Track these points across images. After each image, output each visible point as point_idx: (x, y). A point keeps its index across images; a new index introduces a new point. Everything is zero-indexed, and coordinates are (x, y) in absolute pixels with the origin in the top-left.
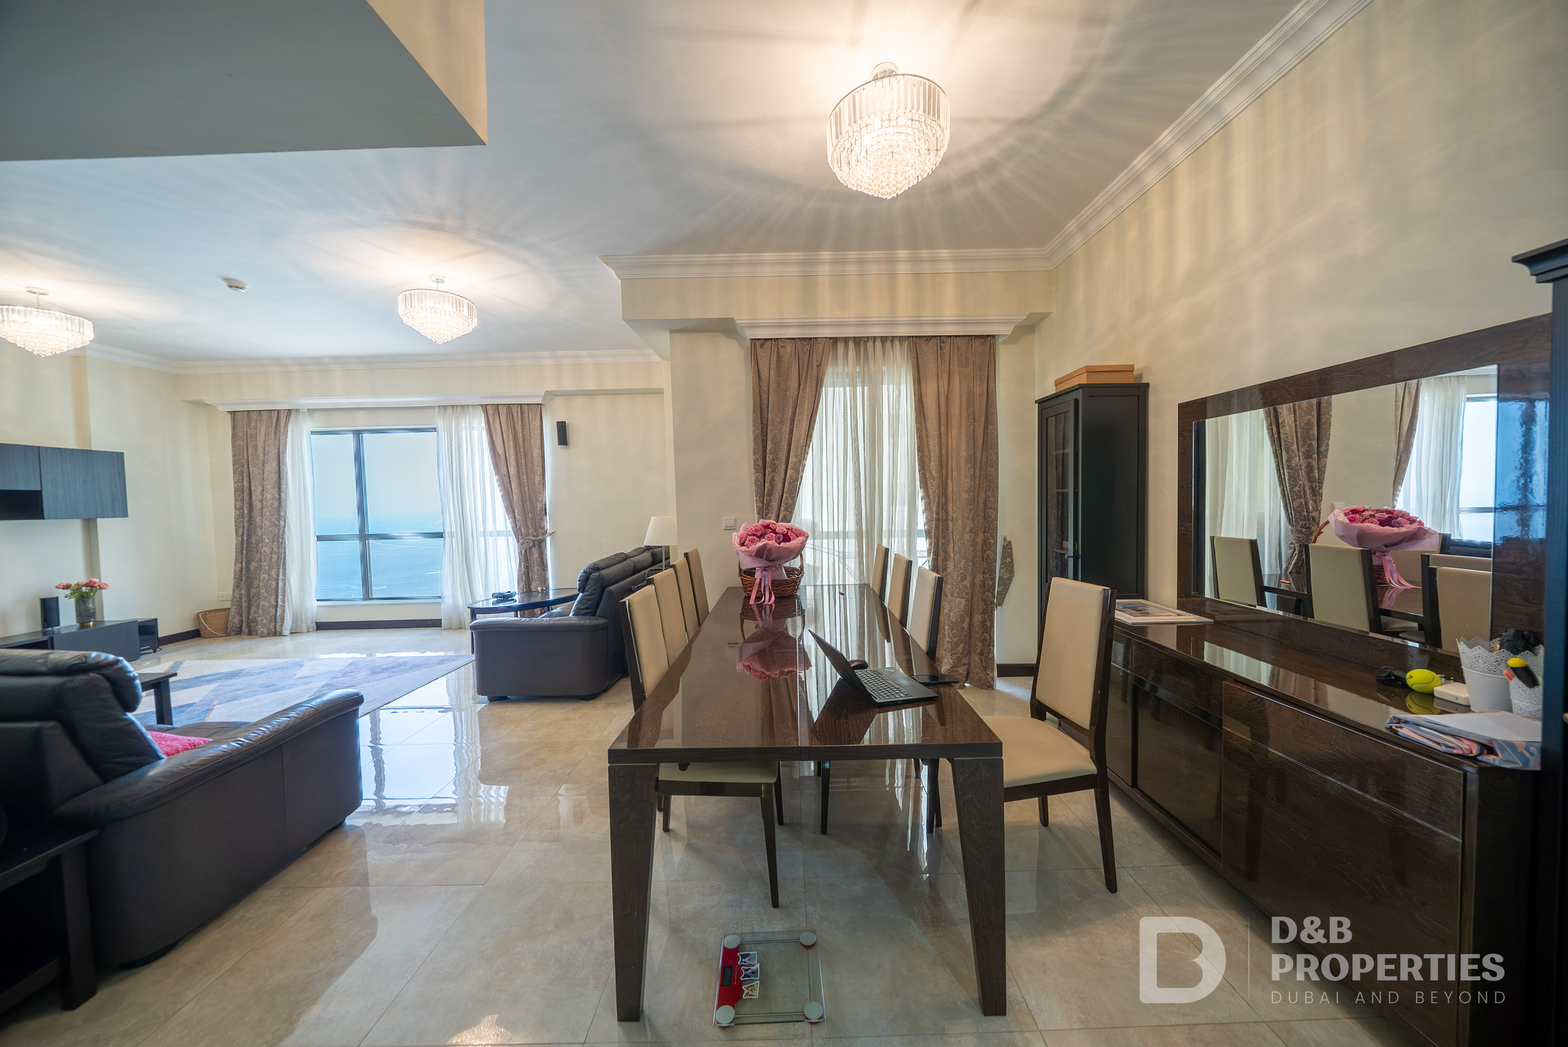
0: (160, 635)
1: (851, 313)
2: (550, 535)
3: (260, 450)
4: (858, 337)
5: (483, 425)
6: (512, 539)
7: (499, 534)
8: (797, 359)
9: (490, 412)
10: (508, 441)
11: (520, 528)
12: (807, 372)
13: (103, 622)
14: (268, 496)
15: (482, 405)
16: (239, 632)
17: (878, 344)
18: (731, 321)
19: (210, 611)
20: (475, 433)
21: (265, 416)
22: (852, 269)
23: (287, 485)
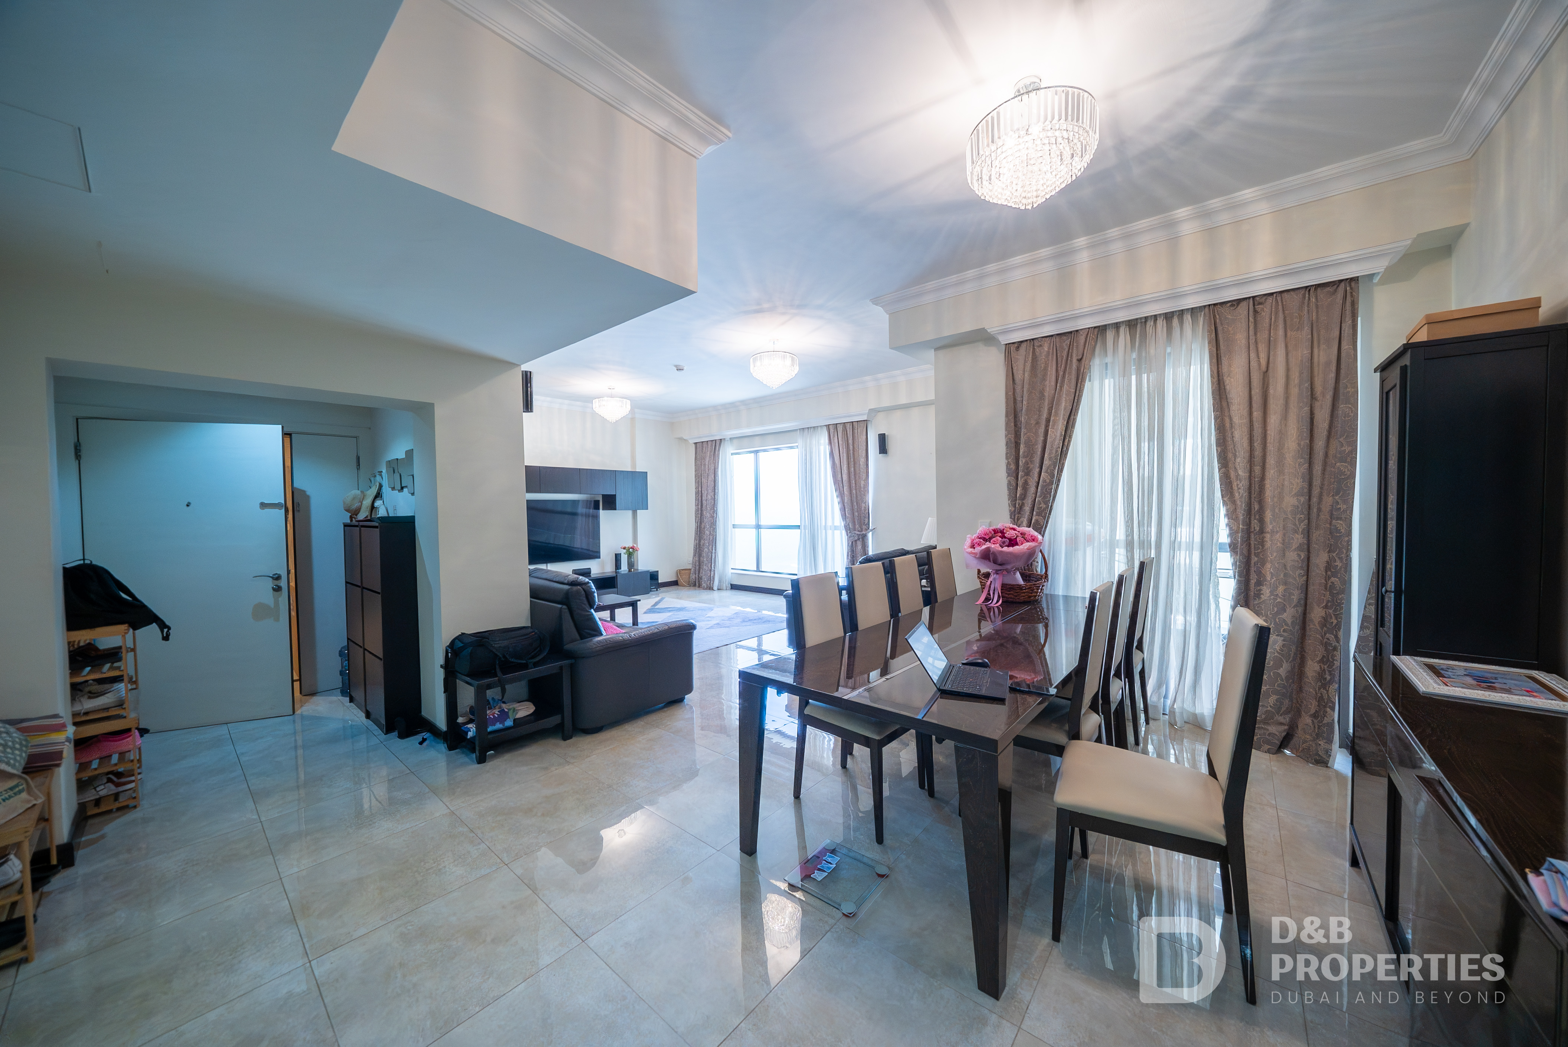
0: (660, 581)
1: (1117, 296)
2: (871, 530)
3: (707, 466)
4: (1134, 319)
5: (827, 441)
6: (844, 532)
7: (836, 528)
8: (1055, 357)
9: (832, 430)
10: (843, 453)
11: (849, 524)
12: (1066, 368)
13: (638, 569)
14: (709, 497)
15: (826, 426)
16: (695, 585)
17: (1161, 323)
18: (983, 331)
19: (682, 570)
20: (822, 448)
21: (710, 443)
22: (1117, 247)
23: (718, 490)
